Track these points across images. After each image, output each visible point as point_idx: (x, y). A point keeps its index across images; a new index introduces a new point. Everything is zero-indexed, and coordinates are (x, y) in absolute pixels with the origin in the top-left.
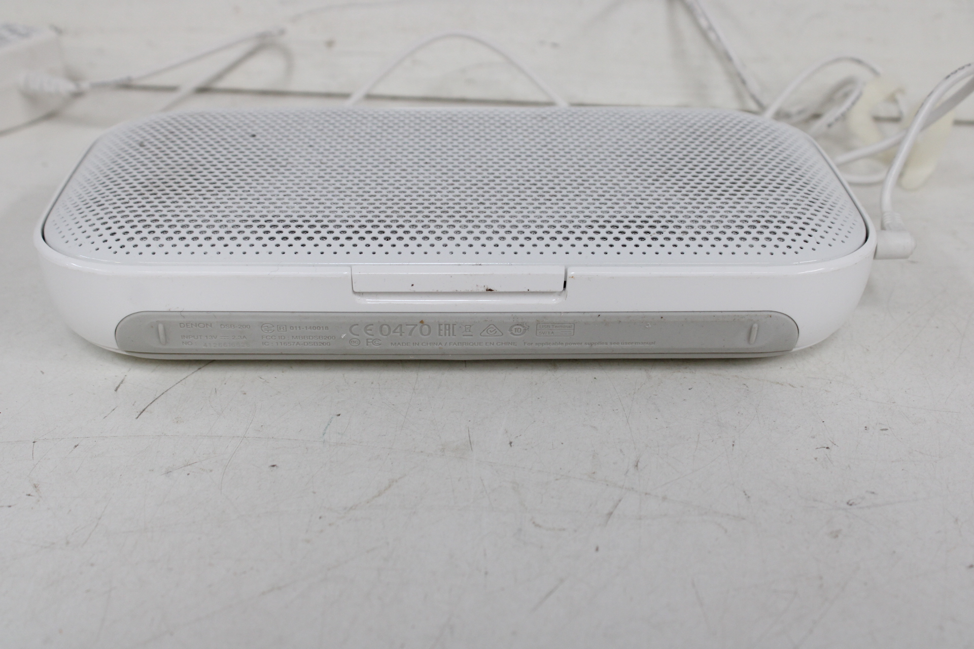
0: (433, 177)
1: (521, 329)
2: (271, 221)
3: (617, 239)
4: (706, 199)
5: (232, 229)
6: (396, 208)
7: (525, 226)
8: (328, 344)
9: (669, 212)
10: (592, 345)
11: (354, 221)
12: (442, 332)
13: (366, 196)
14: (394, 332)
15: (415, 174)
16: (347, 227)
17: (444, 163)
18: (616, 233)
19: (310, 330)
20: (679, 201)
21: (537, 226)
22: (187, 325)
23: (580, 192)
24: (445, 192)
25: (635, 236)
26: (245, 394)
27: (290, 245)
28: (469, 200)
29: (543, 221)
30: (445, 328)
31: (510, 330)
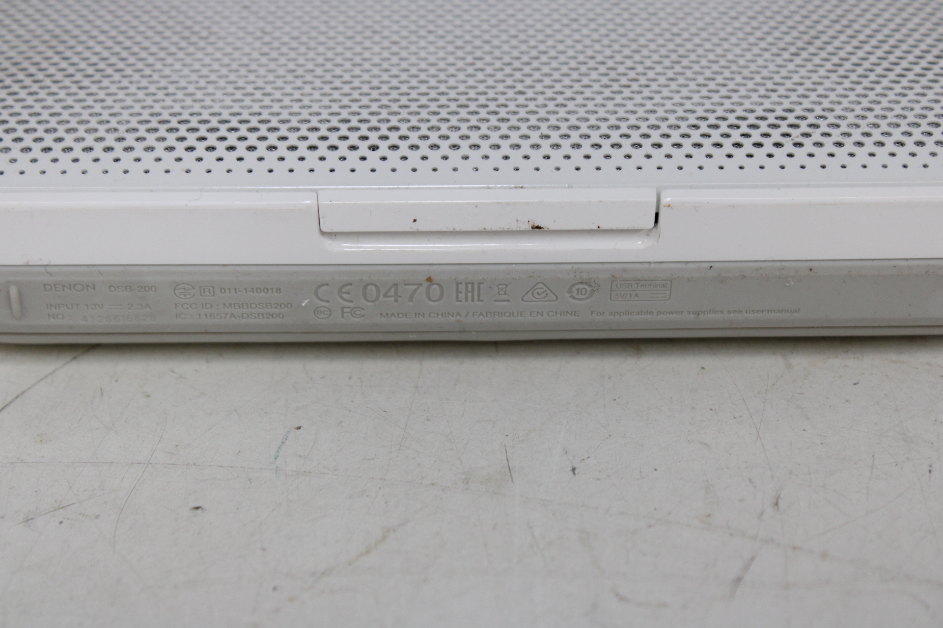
0: (441, 54)
1: (586, 289)
2: (187, 122)
3: (738, 145)
4: (878, 83)
5: (126, 135)
6: (385, 101)
7: (591, 127)
8: (281, 316)
9: (820, 103)
10: (699, 314)
11: (320, 121)
12: (462, 296)
13: (337, 83)
14: (385, 296)
15: (413, 49)
16: (309, 130)
17: (458, 32)
18: (736, 136)
19: (251, 293)
20: (834, 86)
21: (611, 127)
22: (55, 287)
23: (675, 74)
24: (461, 76)
25: (766, 141)
26: (148, 396)
27: (220, 159)
28: (500, 87)
29: (619, 119)
30: (467, 288)
31: (570, 291)
